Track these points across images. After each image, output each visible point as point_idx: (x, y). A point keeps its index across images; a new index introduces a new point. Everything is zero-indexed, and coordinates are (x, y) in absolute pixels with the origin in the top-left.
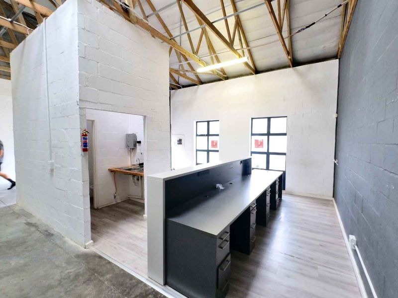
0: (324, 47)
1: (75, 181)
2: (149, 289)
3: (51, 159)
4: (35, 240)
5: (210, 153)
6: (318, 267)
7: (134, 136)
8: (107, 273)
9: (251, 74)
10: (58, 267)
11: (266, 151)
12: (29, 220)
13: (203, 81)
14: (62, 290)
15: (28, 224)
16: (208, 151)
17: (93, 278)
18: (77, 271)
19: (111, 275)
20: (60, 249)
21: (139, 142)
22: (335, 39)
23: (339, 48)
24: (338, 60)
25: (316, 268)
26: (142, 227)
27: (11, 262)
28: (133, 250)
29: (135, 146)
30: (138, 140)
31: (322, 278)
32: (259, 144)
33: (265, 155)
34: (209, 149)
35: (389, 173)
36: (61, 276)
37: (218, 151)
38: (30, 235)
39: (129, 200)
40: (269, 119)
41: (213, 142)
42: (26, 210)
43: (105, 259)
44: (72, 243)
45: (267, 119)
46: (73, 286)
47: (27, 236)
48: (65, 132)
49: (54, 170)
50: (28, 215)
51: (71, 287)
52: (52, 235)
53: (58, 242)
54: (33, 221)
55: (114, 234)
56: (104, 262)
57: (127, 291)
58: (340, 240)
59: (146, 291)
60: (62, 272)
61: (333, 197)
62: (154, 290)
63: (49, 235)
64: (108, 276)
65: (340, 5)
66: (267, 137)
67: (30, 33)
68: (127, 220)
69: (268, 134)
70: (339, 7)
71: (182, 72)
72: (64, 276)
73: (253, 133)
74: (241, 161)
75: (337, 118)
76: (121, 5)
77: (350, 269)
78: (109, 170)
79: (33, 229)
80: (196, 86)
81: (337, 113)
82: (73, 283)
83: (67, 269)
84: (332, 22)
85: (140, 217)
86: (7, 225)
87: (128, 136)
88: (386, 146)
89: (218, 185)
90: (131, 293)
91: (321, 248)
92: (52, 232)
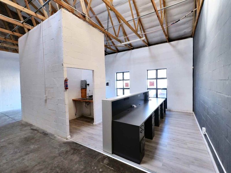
0: (185, 32)
1: (60, 105)
2: (105, 156)
3: (45, 94)
4: (39, 137)
5: (125, 90)
6: (188, 144)
7: (85, 81)
8: (82, 150)
9: (146, 46)
10: (55, 148)
11: (156, 88)
12: (32, 128)
13: (119, 50)
14: (62, 158)
15: (32, 129)
16: (124, 89)
17: (75, 152)
18: (66, 150)
19: (84, 151)
20: (53, 140)
21: (88, 85)
22: (191, 27)
23: (193, 32)
24: (192, 38)
25: (187, 144)
26: (93, 129)
27: (31, 147)
28: (92, 139)
29: (86, 86)
30: (87, 83)
31: (189, 148)
32: (152, 84)
33: (155, 90)
34: (124, 88)
35: (219, 93)
36: (59, 152)
37: (129, 89)
38: (36, 135)
39: (83, 116)
40: (157, 70)
41: (126, 84)
42: (29, 123)
43: (79, 144)
44: (59, 137)
45: (155, 70)
46: (67, 156)
47: (34, 135)
48: (55, 80)
49: (47, 100)
50: (31, 125)
51: (66, 156)
52: (47, 134)
53: (52, 137)
54: (35, 128)
55: (80, 133)
56: (79, 145)
57: (94, 157)
58: (197, 132)
59: (104, 157)
60: (58, 150)
61: (193, 111)
62: (108, 156)
63: (45, 134)
64: (83, 151)
65: (193, 11)
66: (156, 80)
67: (32, 29)
68: (85, 126)
69: (157, 79)
70: (192, 12)
71: (108, 46)
72: (61, 152)
73: (148, 78)
74: (144, 93)
75: (193, 69)
76: (81, 14)
77: (203, 144)
78: (73, 100)
79: (36, 132)
80: (116, 54)
81: (193, 66)
82: (66, 155)
83: (61, 149)
84: (189, 19)
85: (92, 124)
86: (21, 130)
87: (82, 81)
88: (217, 81)
89: (133, 105)
90: (96, 158)
91: (188, 135)
92: (47, 133)
